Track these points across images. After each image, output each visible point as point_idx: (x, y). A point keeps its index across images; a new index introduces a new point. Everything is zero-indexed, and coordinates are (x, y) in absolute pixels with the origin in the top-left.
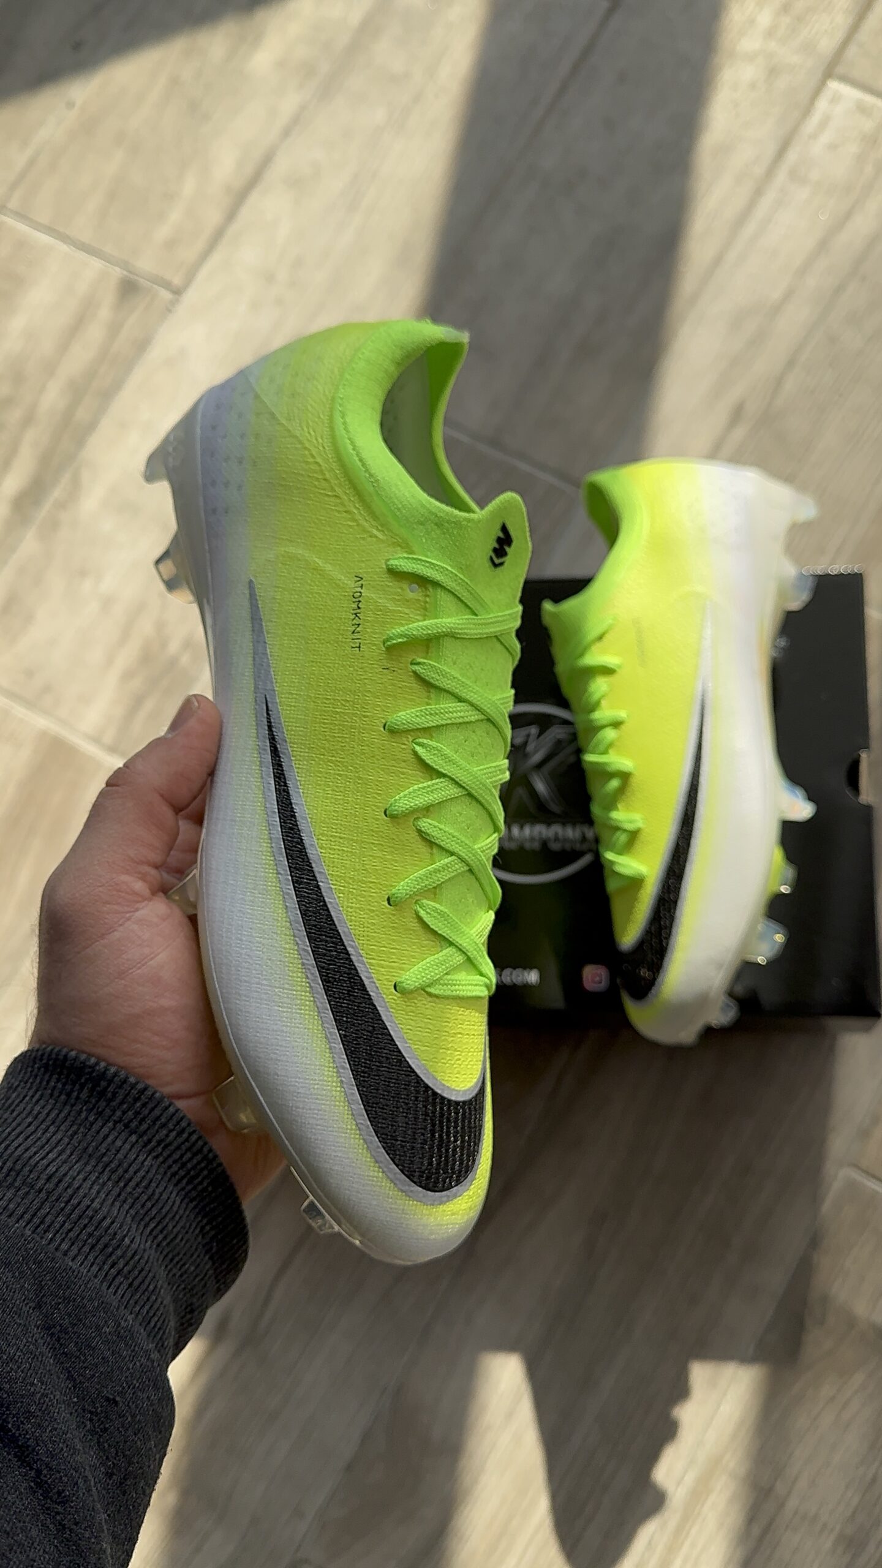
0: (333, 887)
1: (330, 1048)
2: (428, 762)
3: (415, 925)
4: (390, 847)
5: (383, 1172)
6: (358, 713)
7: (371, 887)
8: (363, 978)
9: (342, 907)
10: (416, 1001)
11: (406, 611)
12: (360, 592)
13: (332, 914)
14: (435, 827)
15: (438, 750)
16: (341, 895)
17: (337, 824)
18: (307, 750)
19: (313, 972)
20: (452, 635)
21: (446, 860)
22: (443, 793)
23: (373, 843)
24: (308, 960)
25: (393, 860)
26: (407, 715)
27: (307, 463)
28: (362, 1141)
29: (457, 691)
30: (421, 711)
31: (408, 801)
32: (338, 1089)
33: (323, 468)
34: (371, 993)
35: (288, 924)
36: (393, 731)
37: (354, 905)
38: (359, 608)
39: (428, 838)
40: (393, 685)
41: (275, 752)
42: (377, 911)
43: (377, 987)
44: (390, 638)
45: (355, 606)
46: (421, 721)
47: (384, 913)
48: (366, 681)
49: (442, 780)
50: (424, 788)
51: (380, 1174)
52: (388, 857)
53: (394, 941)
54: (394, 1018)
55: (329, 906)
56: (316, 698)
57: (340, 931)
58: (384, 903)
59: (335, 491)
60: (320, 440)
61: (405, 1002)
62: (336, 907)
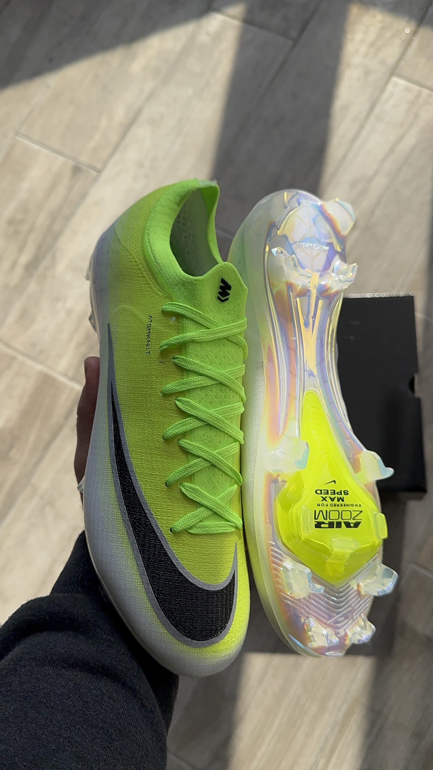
0: (137, 478)
1: (137, 564)
2: (183, 409)
3: (179, 496)
4: (165, 456)
5: (167, 630)
6: (149, 386)
7: (156, 478)
8: (153, 526)
9: (142, 489)
10: (183, 538)
11: (170, 331)
12: (150, 324)
13: (137, 493)
14: (188, 443)
15: (188, 403)
16: (142, 483)
17: (139, 445)
18: (127, 408)
19: (128, 523)
20: (193, 341)
21: (195, 460)
22: (192, 425)
23: (157, 454)
24: (125, 518)
25: (168, 462)
26: (171, 385)
27: (131, 262)
28: (154, 614)
29: (198, 370)
30: (178, 382)
31: (173, 431)
32: (141, 586)
33: (138, 263)
34: (158, 534)
35: (116, 499)
36: (166, 395)
37: (148, 487)
38: (150, 332)
39: (185, 449)
40: (164, 370)
41: (114, 410)
42: (160, 490)
43: (161, 531)
44: (161, 347)
45: (148, 331)
46: (179, 388)
47: (164, 491)
48: (152, 370)
49: (191, 418)
50: (181, 423)
51: (166, 631)
52: (165, 461)
53: (169, 505)
54: (171, 547)
55: (136, 489)
56: (131, 381)
57: (141, 502)
58: (163, 486)
59: (143, 274)
60: (137, 249)
61: (177, 538)
62: (139, 489)
